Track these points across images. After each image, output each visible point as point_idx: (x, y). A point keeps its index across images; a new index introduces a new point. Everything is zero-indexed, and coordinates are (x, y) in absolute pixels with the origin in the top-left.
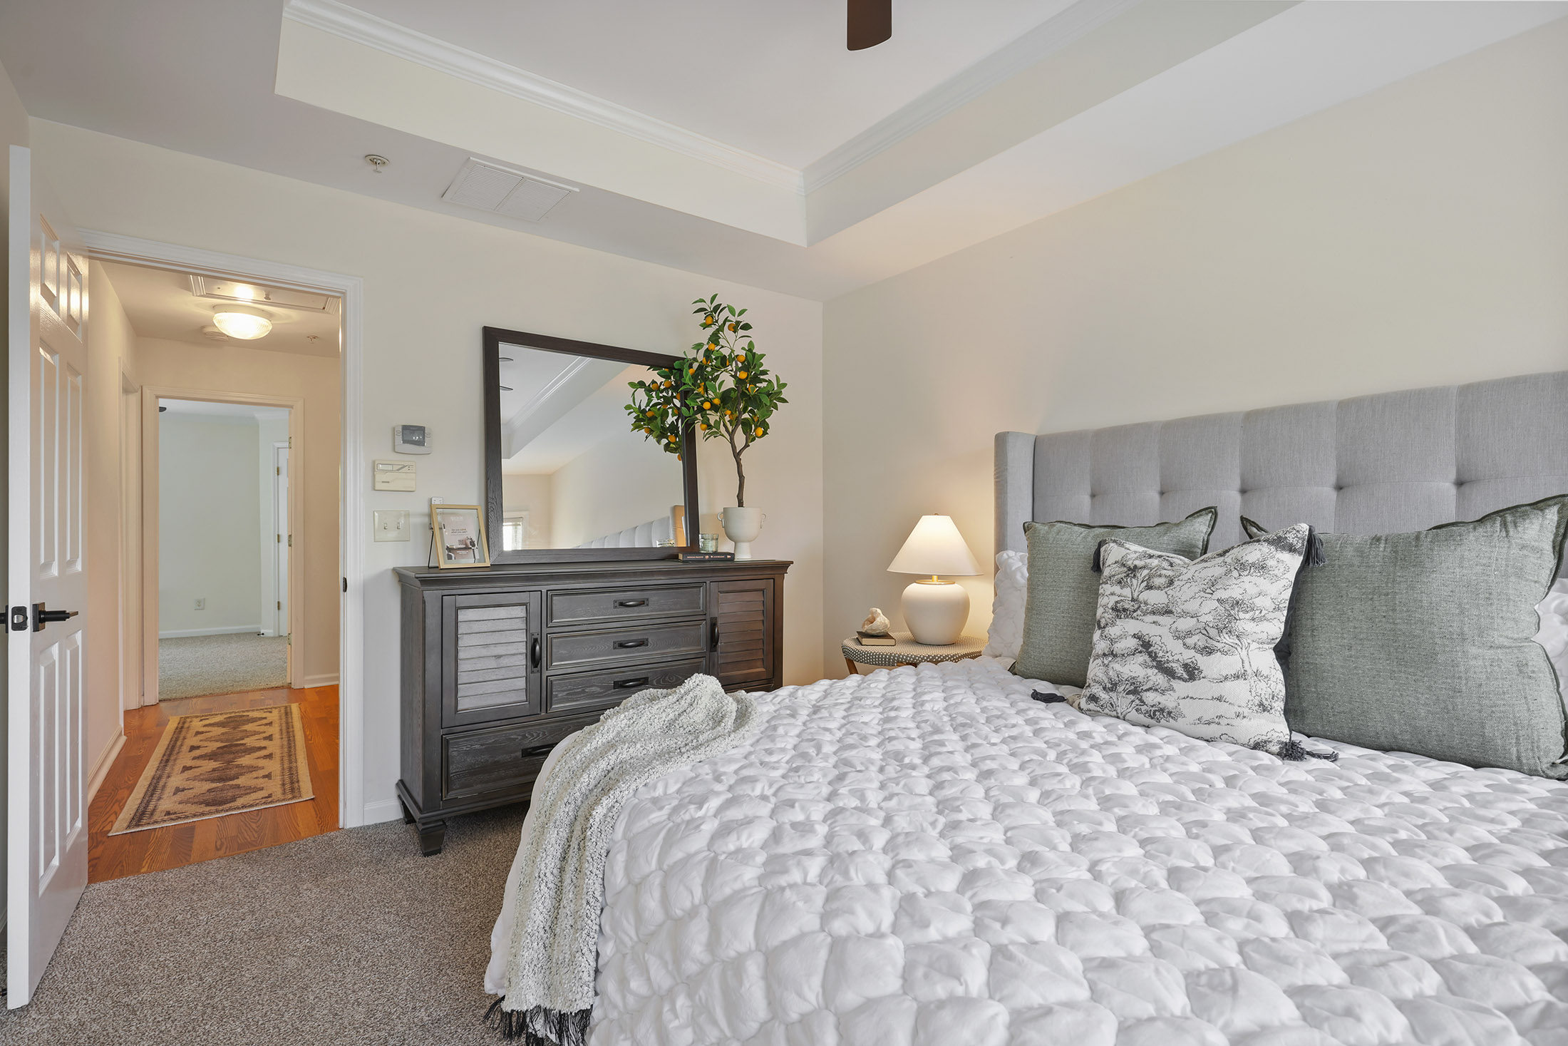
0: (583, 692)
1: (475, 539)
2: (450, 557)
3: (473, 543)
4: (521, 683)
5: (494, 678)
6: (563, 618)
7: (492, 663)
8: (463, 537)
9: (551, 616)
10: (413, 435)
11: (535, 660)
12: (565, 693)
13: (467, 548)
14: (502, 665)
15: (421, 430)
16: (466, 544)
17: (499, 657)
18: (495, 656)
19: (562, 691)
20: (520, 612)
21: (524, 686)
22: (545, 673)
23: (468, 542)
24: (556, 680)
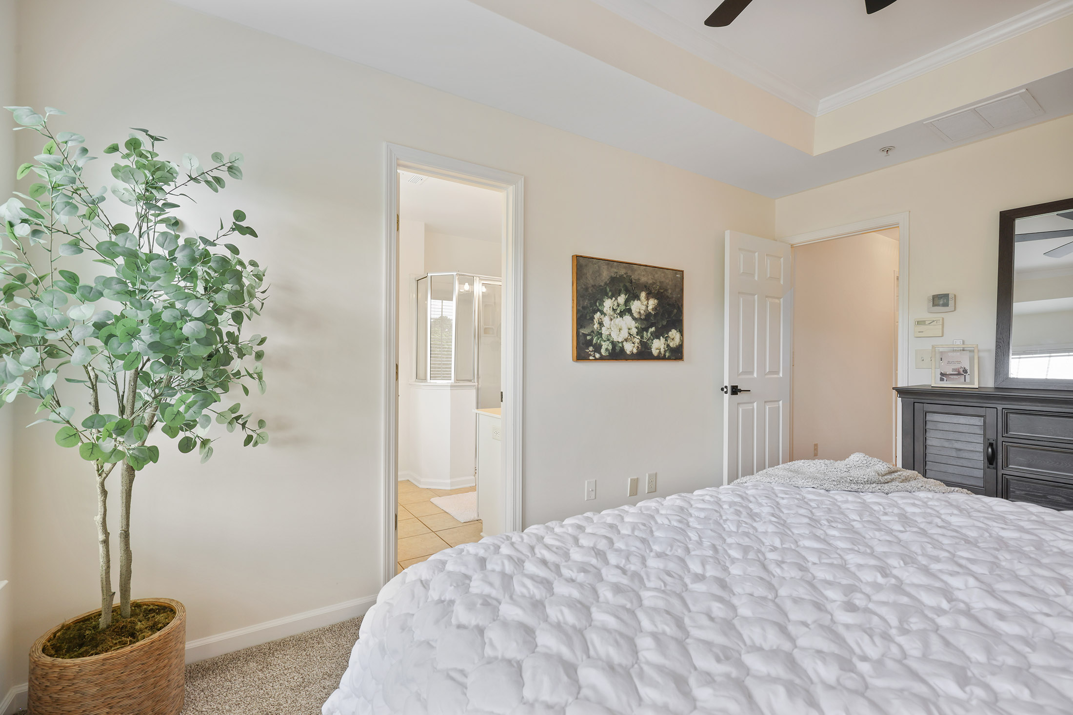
0: (1044, 497)
1: (968, 368)
2: (942, 380)
3: (965, 371)
4: (980, 473)
5: (955, 463)
6: (1020, 432)
7: (954, 454)
8: (957, 366)
9: (1006, 428)
10: (941, 300)
11: (991, 460)
12: (1023, 492)
13: (959, 374)
14: (961, 456)
15: (946, 296)
16: (959, 372)
17: (960, 450)
18: (956, 449)
19: (1020, 490)
20: (979, 421)
21: (982, 476)
22: (1001, 472)
23: (961, 370)
24: (1012, 479)
